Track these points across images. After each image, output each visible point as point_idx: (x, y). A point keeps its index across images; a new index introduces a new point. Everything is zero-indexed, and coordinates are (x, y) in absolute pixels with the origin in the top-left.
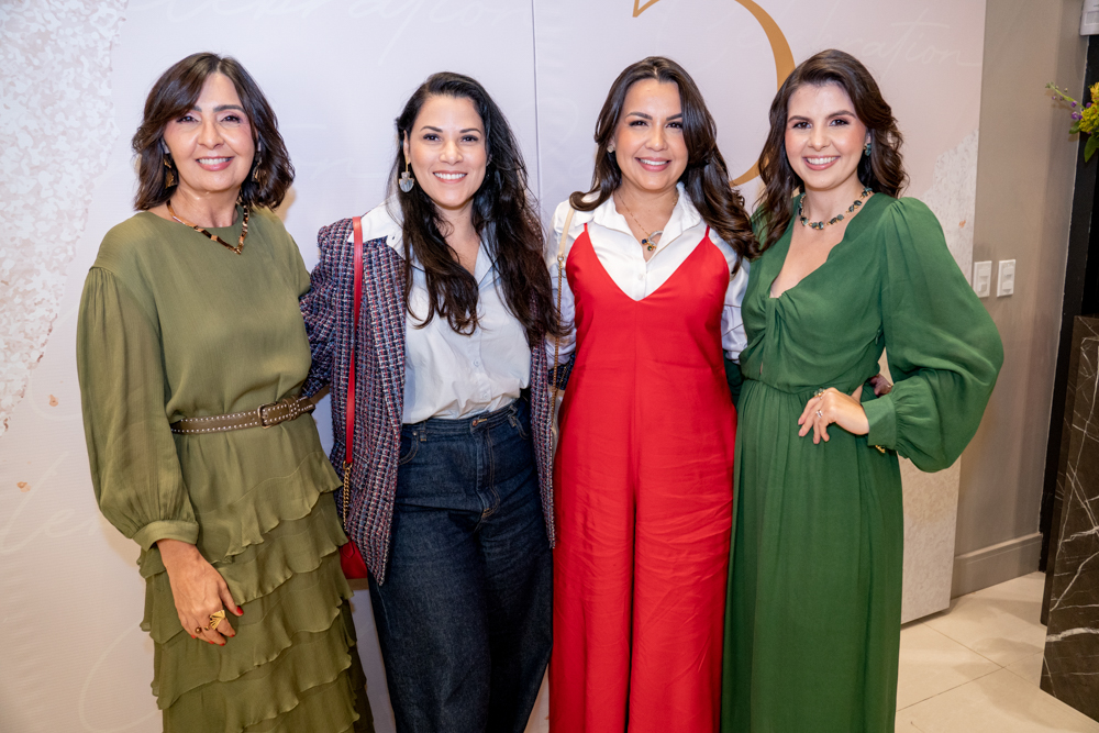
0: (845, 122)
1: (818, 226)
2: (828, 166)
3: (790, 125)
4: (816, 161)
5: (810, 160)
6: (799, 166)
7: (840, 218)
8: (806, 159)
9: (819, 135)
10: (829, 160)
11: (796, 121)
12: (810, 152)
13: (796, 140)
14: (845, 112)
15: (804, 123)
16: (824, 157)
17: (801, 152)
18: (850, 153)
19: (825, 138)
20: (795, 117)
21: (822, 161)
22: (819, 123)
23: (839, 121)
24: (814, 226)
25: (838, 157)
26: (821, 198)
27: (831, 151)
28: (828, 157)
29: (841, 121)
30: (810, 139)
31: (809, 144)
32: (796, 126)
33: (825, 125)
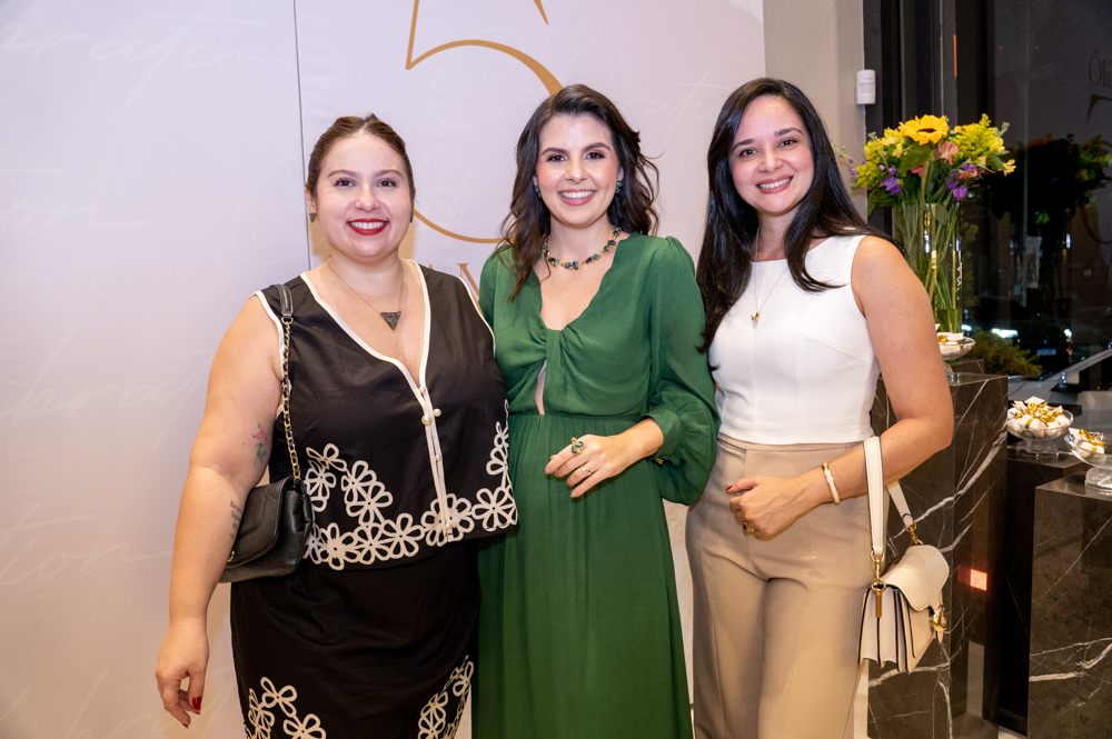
0: (602, 156)
1: (574, 266)
2: (587, 200)
3: (543, 158)
4: (574, 195)
5: (567, 195)
6: (553, 201)
7: (596, 257)
8: (561, 193)
9: (575, 167)
10: (587, 194)
11: (550, 153)
12: (567, 186)
13: (550, 174)
14: (601, 145)
15: (558, 156)
16: (581, 191)
17: (557, 186)
18: (607, 187)
19: (583, 171)
20: (550, 149)
21: (580, 195)
22: (575, 156)
23: (594, 154)
24: (567, 266)
25: (594, 191)
26: (576, 236)
27: (588, 185)
28: (585, 191)
29: (596, 154)
30: (567, 172)
31: (567, 177)
32: (550, 159)
33: (581, 158)
